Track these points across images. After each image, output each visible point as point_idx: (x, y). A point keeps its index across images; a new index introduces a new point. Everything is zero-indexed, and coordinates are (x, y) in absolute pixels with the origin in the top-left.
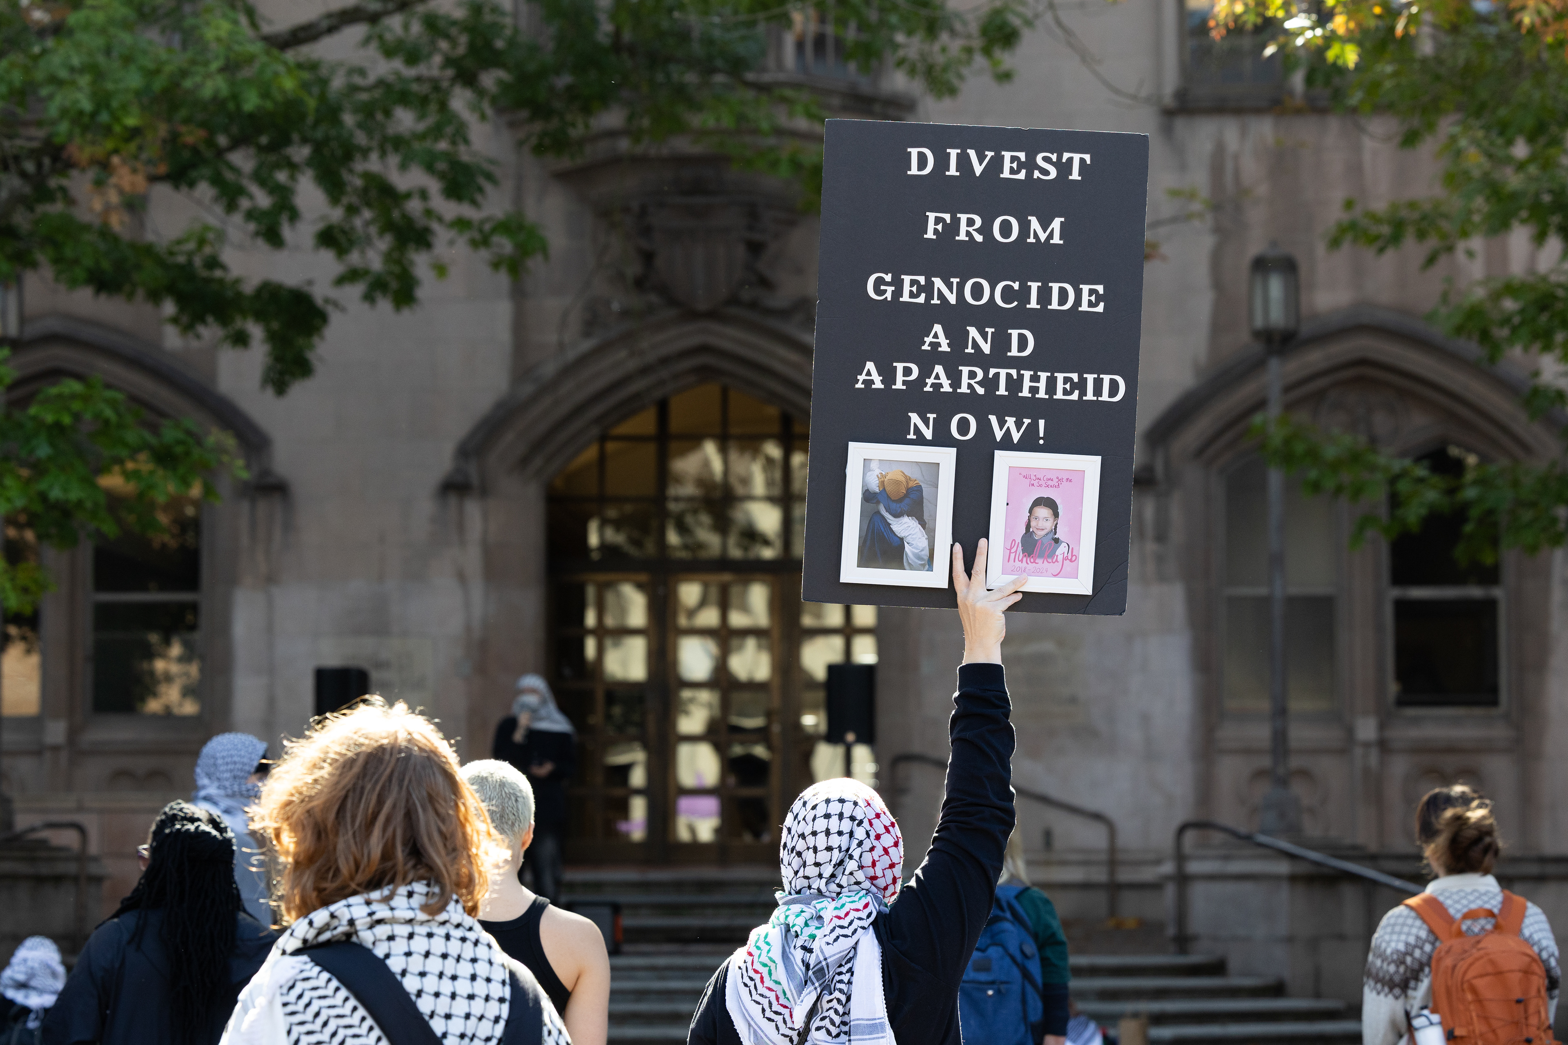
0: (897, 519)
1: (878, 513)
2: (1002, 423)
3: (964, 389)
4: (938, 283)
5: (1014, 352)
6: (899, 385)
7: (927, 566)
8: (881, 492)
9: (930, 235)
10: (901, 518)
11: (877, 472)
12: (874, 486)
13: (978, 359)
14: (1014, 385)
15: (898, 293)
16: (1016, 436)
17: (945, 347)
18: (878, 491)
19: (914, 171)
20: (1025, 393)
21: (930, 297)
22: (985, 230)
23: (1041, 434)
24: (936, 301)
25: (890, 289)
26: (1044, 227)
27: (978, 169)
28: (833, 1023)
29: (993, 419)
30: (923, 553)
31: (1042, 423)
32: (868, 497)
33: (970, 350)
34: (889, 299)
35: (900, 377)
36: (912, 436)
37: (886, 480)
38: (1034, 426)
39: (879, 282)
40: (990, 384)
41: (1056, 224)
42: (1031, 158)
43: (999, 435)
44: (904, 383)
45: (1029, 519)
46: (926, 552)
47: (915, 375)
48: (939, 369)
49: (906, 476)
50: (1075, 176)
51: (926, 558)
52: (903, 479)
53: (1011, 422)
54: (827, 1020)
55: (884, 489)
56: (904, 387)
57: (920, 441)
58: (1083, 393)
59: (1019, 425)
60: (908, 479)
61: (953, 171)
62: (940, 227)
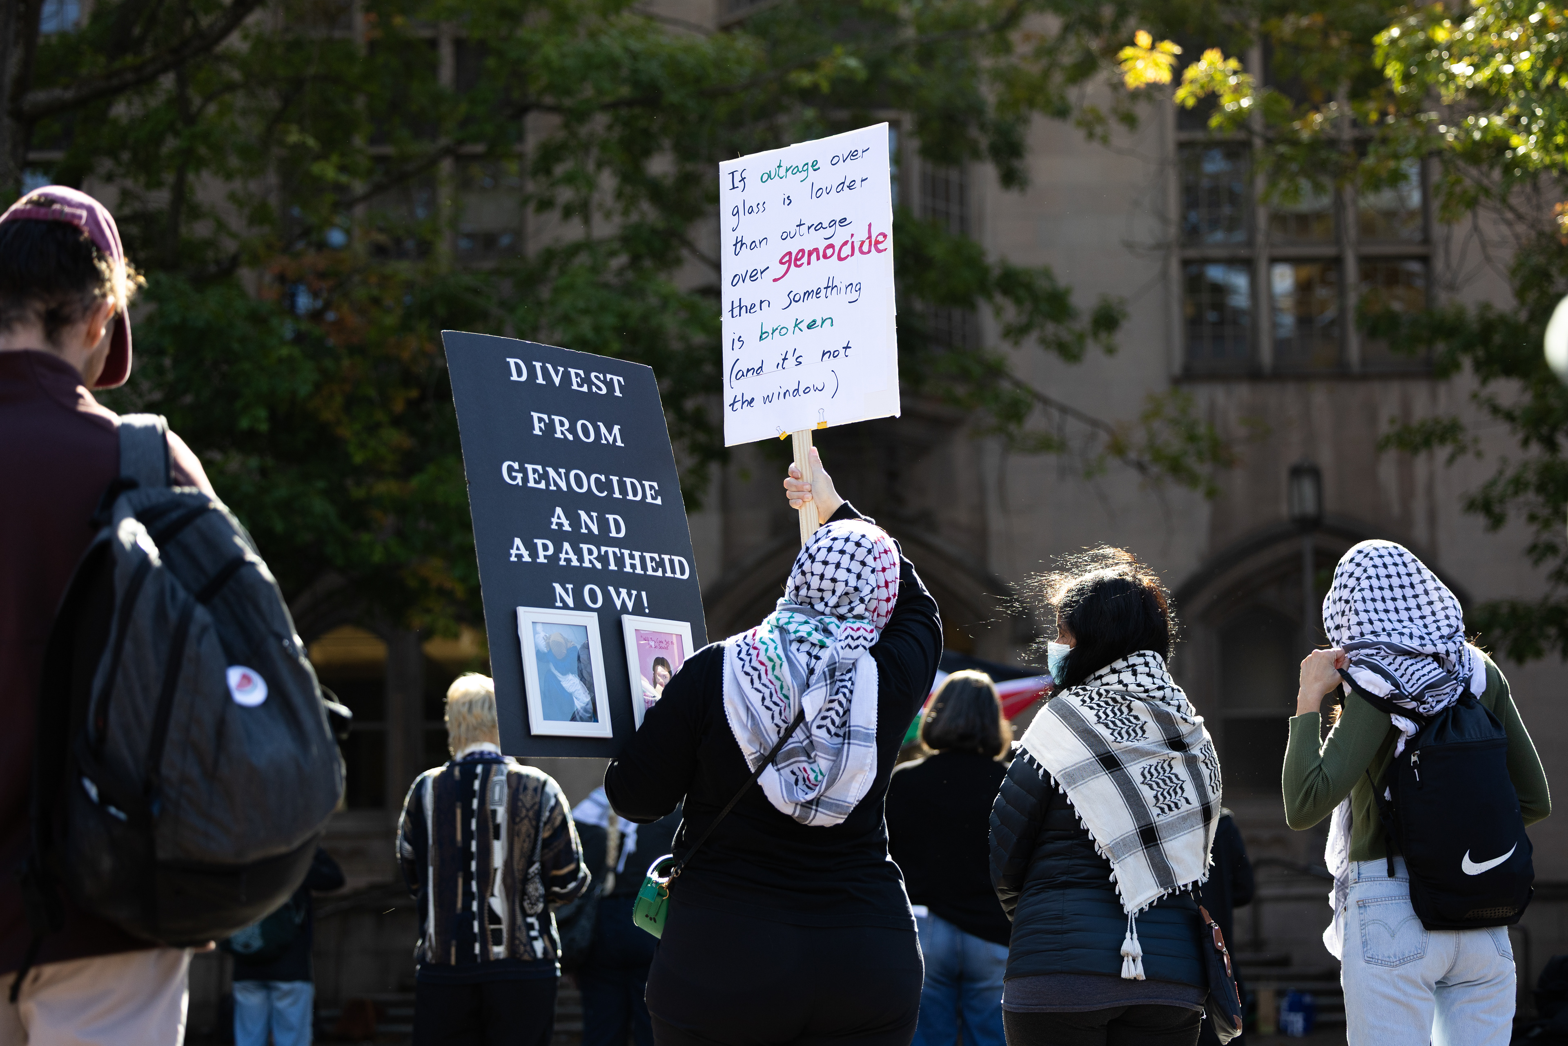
0: (564, 677)
1: (549, 671)
2: (618, 594)
3: (587, 564)
4: (550, 470)
5: (613, 534)
6: (541, 560)
7: (593, 719)
8: (549, 652)
9: (537, 432)
10: (567, 676)
11: (542, 634)
12: (543, 647)
13: (590, 538)
14: (620, 561)
15: (525, 479)
16: (630, 605)
17: (567, 528)
18: (546, 651)
19: (515, 377)
20: (628, 569)
21: (548, 484)
22: (572, 430)
23: (646, 605)
24: (553, 488)
25: (520, 476)
26: (610, 432)
27: (557, 381)
28: (833, 722)
29: (611, 589)
30: (588, 706)
31: (644, 594)
32: (540, 655)
33: (584, 531)
34: (520, 484)
35: (541, 553)
36: (559, 604)
37: (550, 641)
38: (639, 597)
39: (510, 469)
40: (604, 559)
41: (616, 428)
42: (588, 374)
43: (618, 604)
44: (546, 557)
45: (654, 676)
46: (590, 706)
47: (551, 551)
48: (566, 546)
49: (564, 638)
50: (618, 393)
51: (591, 711)
52: (562, 641)
53: (624, 592)
54: (829, 720)
55: (550, 649)
56: (546, 561)
57: (566, 607)
58: (664, 571)
59: (630, 595)
60: (566, 640)
61: (540, 381)
62: (542, 425)
